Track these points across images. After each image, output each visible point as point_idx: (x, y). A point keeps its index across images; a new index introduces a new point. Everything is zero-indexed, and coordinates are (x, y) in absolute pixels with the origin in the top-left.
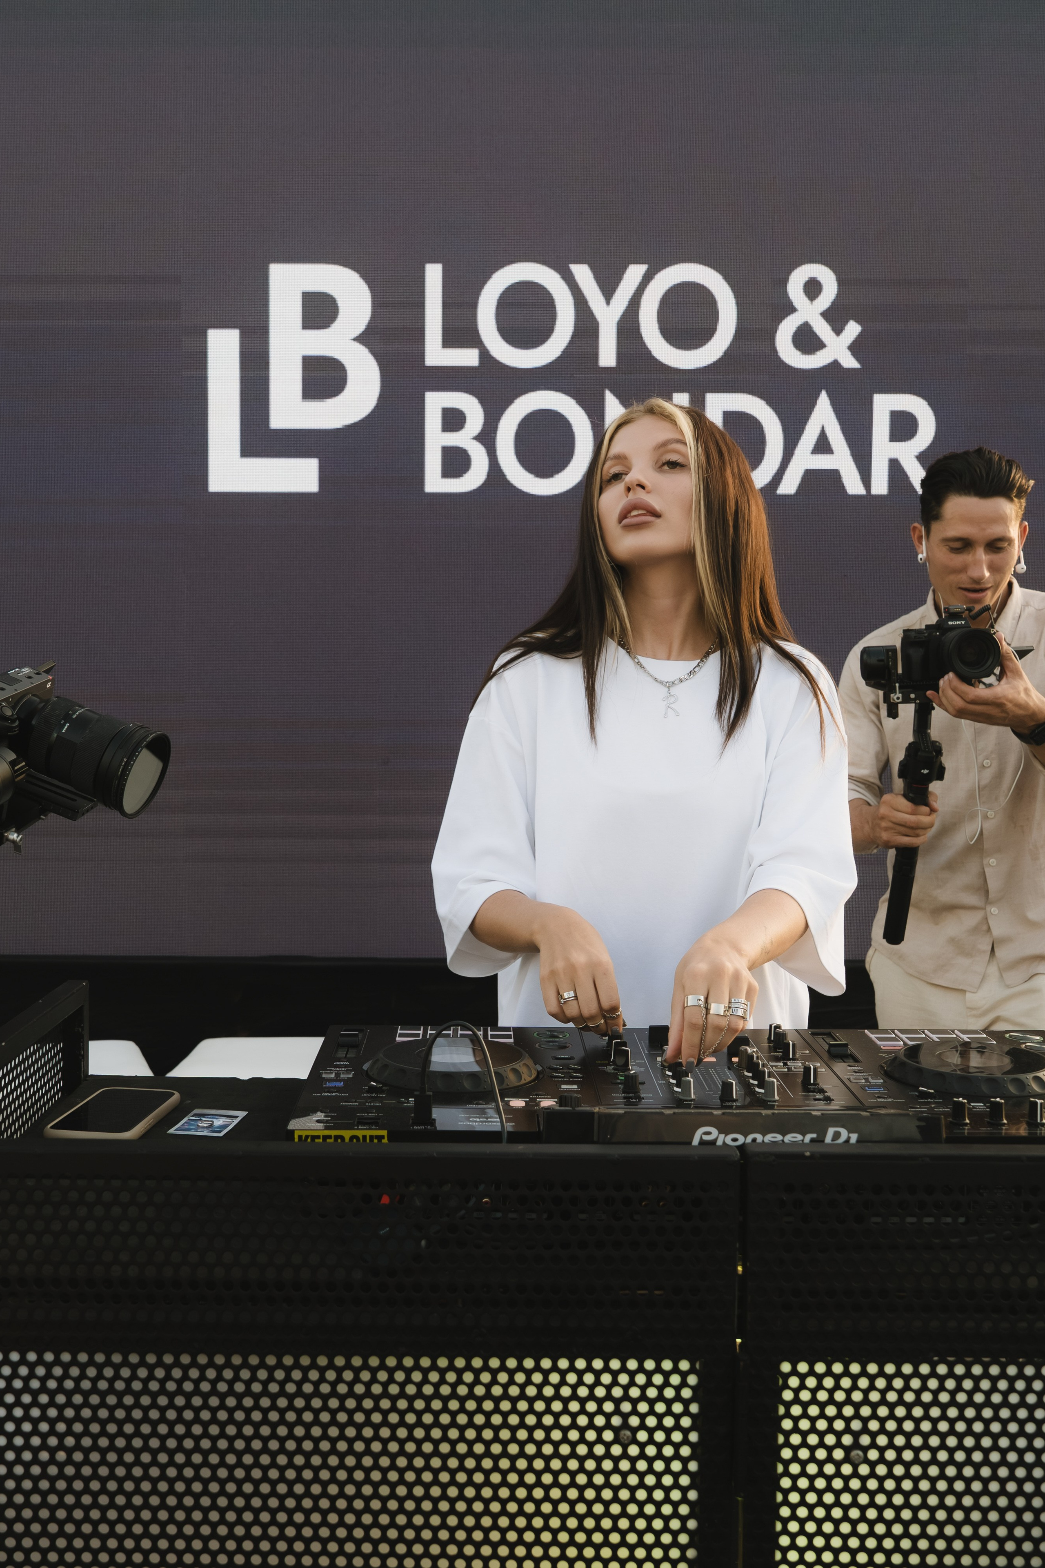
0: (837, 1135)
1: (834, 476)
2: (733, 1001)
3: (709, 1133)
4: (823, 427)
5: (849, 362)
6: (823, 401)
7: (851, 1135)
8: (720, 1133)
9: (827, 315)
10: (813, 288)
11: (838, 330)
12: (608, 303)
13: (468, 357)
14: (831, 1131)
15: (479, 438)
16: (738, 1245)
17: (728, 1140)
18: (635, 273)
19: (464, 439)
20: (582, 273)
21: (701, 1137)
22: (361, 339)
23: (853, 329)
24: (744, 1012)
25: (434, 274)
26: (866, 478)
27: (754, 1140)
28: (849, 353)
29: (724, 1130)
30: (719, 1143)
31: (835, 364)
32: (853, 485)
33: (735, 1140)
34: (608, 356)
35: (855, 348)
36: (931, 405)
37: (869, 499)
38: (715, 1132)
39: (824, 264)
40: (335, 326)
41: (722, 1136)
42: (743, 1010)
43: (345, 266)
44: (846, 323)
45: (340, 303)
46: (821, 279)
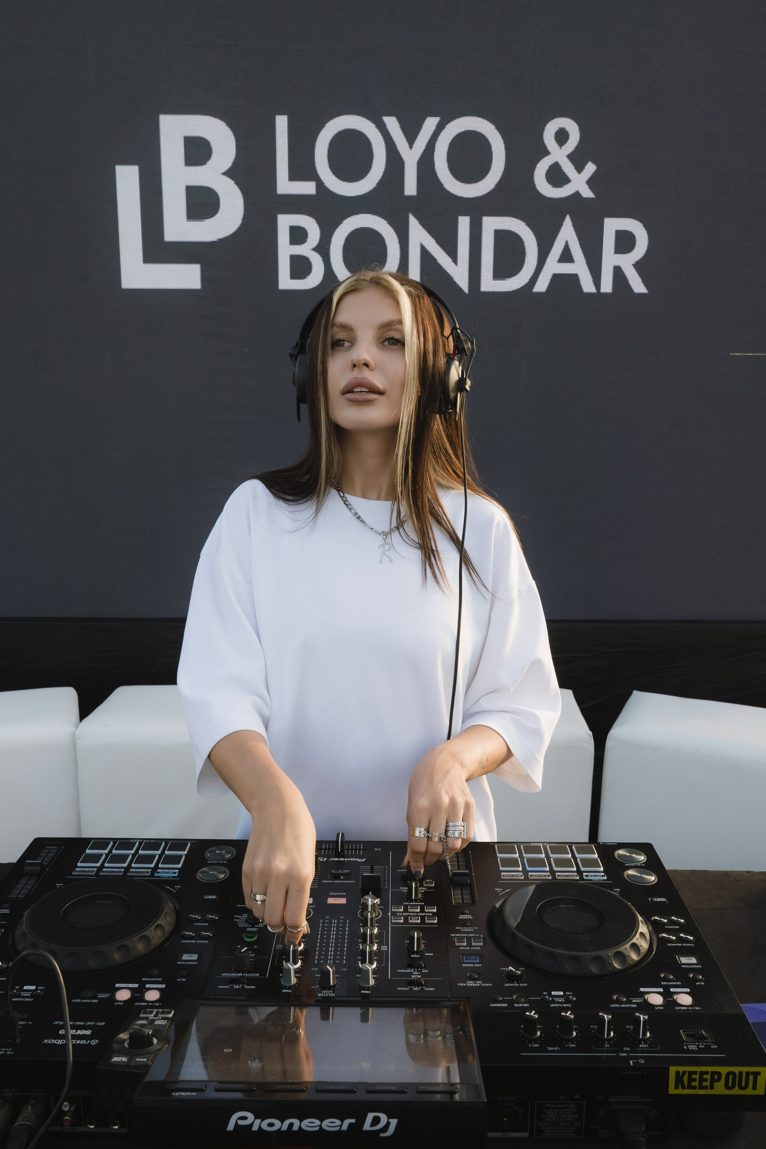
0: (376, 1121)
1: (574, 279)
2: (451, 825)
3: (244, 1118)
4: (567, 242)
5: (587, 193)
6: (568, 223)
7: (390, 1120)
8: (256, 1118)
10: (562, 137)
12: (411, 147)
13: (308, 188)
14: (370, 1116)
15: (316, 249)
17: (264, 1125)
18: (430, 123)
19: (306, 250)
20: (392, 123)
21: (237, 1122)
22: (227, 173)
23: (590, 168)
25: (282, 123)
26: (597, 280)
27: (291, 1125)
29: (260, 1115)
30: (255, 1128)
31: (577, 194)
32: (588, 286)
33: (271, 1125)
34: (411, 188)
35: (591, 183)
36: (645, 226)
37: (598, 295)
38: (251, 1116)
39: (570, 118)
40: (210, 163)
41: (258, 1121)
43: (216, 117)
44: (585, 164)
45: (213, 146)
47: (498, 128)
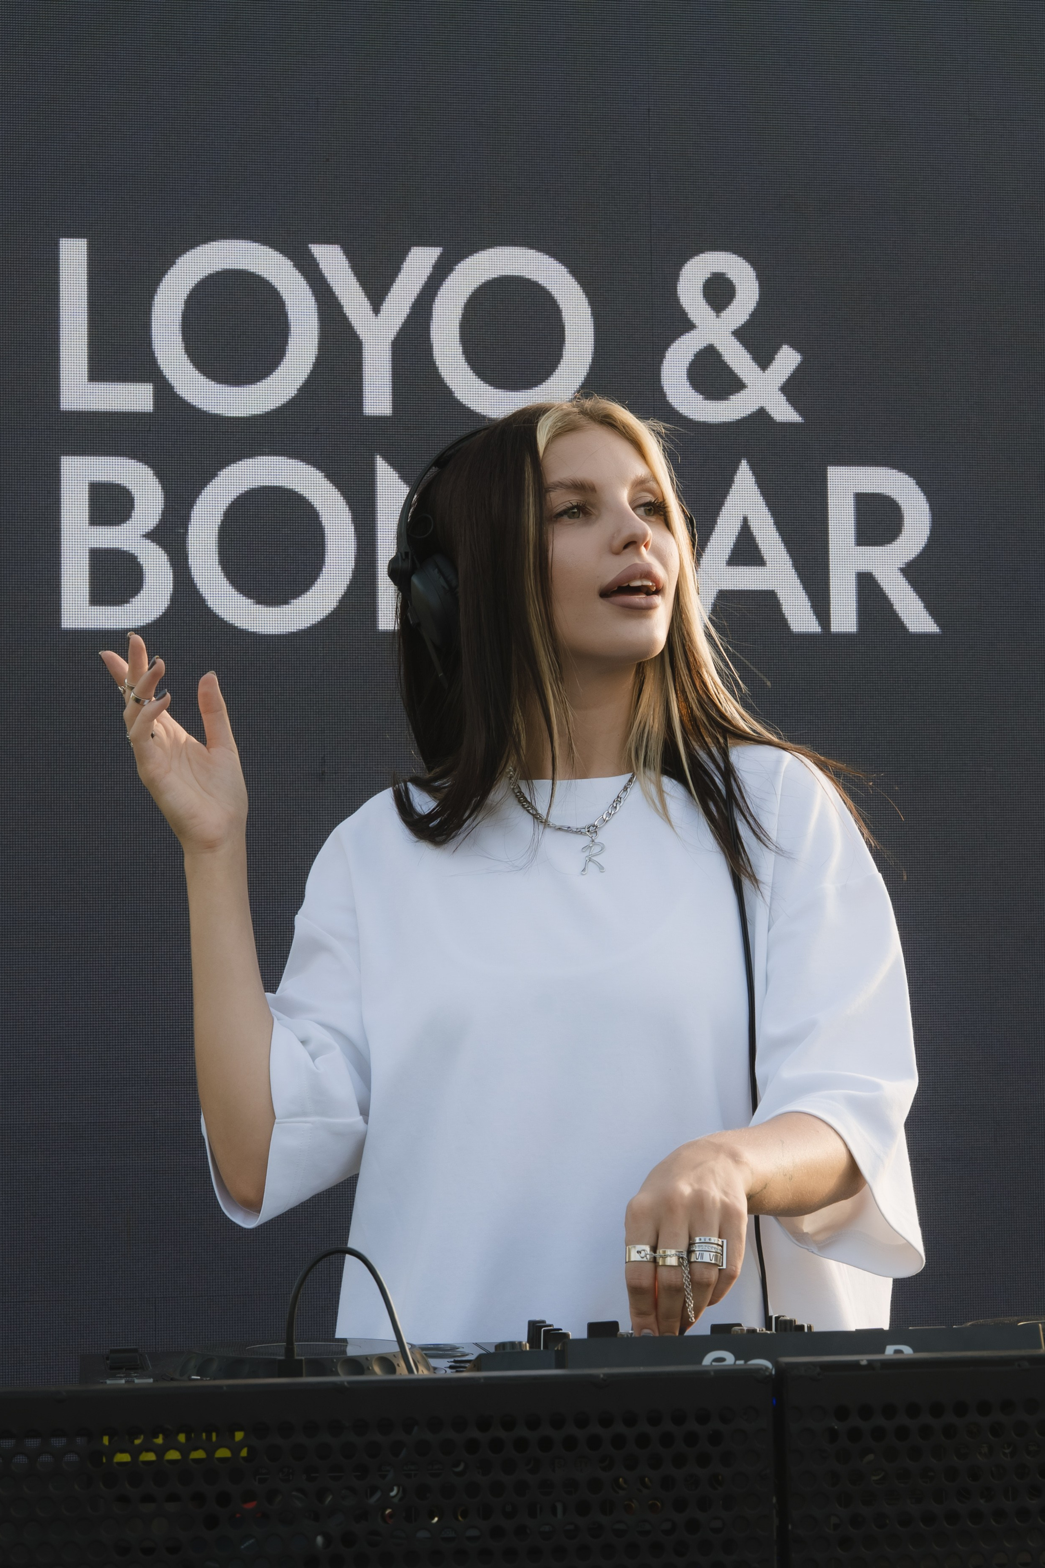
1: (767, 601)
2: (697, 1240)
4: (745, 520)
5: (784, 412)
6: (744, 478)
9: (741, 334)
10: (719, 292)
11: (764, 360)
12: (376, 310)
13: (134, 398)
15: (153, 536)
16: (774, 1500)
18: (420, 261)
19: (128, 537)
20: (331, 259)
23: (787, 359)
24: (716, 1257)
25: (74, 254)
26: (820, 604)
28: (782, 398)
31: (761, 414)
32: (800, 617)
34: (377, 399)
35: (791, 390)
36: (921, 484)
37: (826, 638)
39: (735, 252)
42: (714, 1254)
44: (776, 349)
46: (732, 275)
47: (575, 272)
